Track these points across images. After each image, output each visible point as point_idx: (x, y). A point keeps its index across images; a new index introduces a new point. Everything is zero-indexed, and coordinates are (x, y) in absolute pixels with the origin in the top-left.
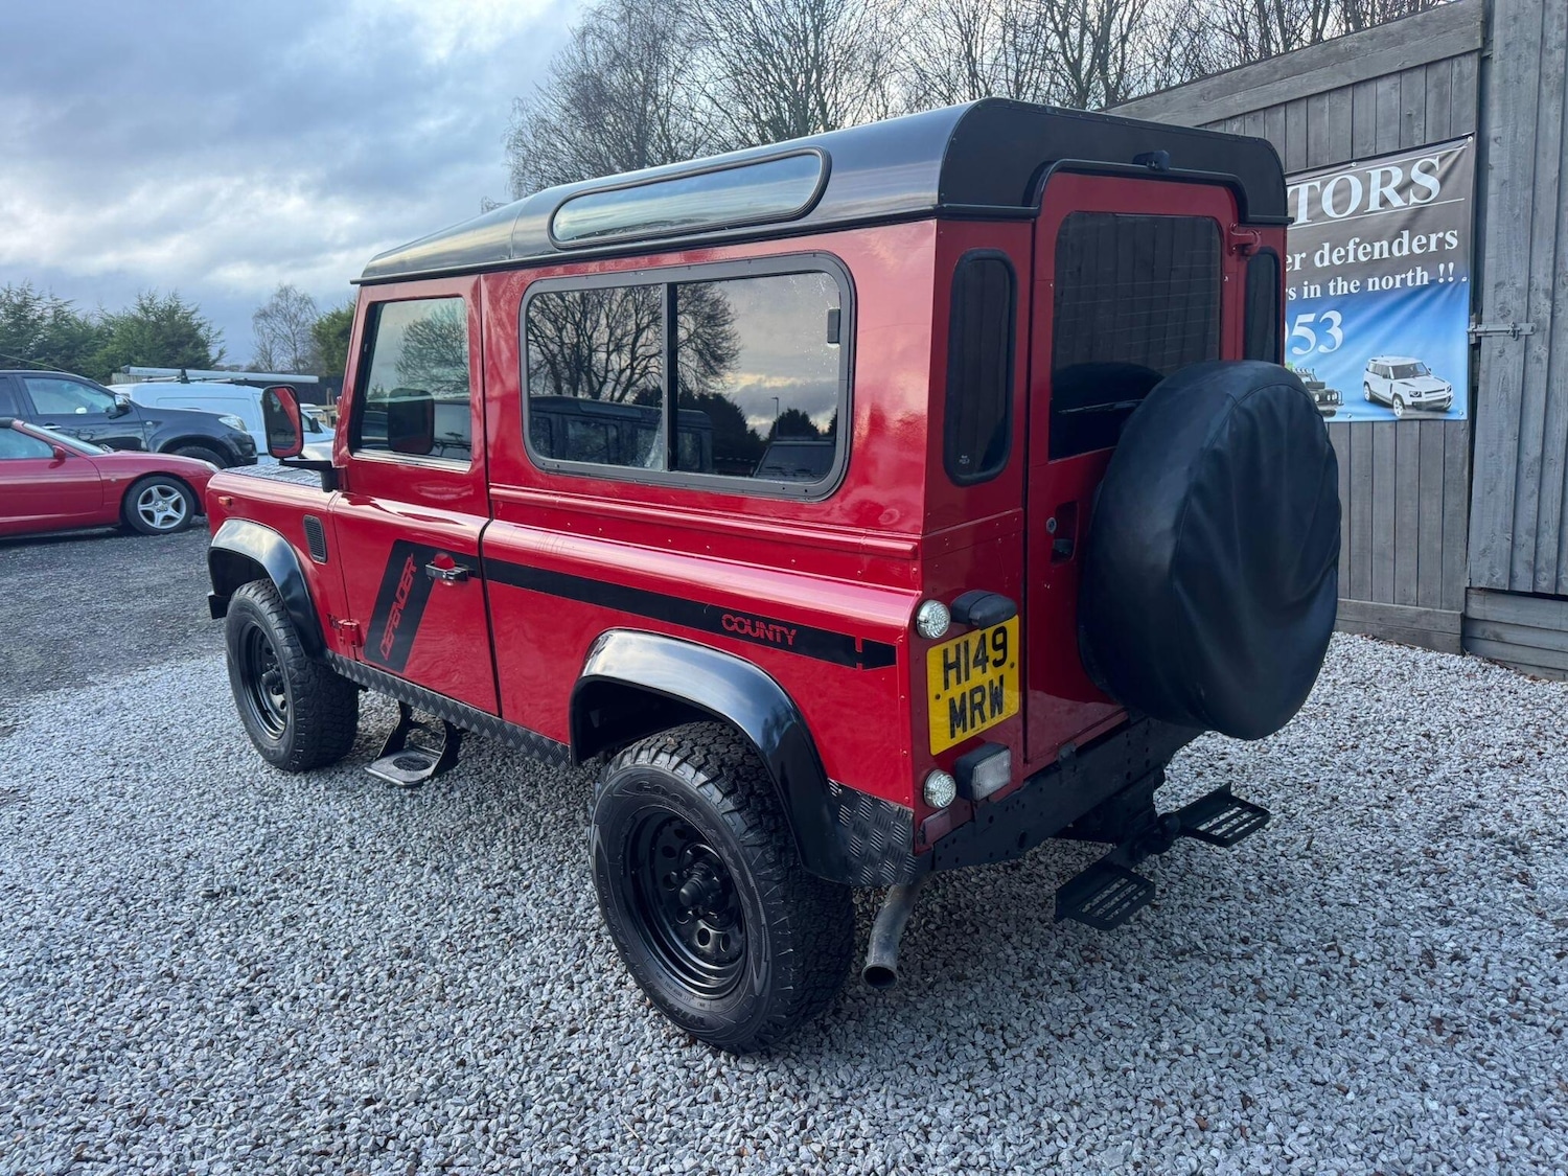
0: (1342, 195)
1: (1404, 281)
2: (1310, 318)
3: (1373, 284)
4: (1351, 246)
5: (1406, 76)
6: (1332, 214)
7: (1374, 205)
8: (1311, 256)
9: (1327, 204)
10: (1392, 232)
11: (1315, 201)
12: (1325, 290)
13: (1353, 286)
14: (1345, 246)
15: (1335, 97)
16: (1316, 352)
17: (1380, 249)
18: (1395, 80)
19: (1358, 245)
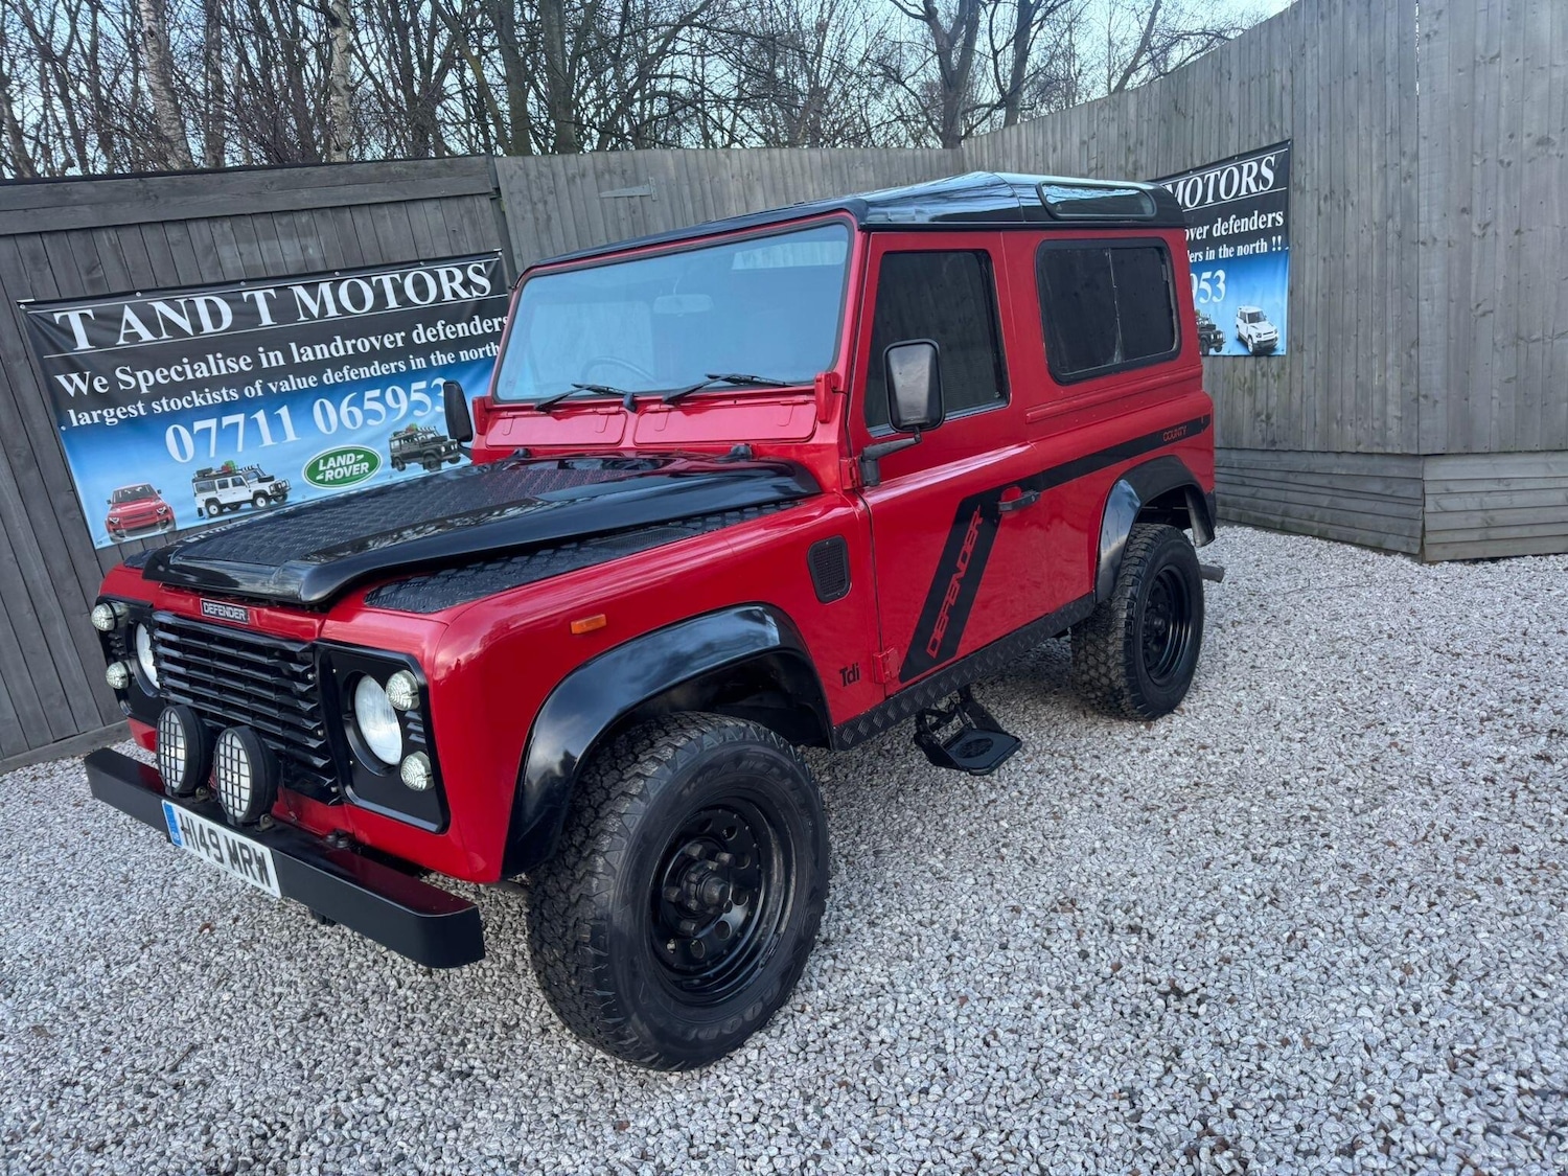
0: (421, 287)
1: (485, 353)
2: (422, 385)
3: (464, 355)
4: (440, 327)
5: (444, 202)
6: (417, 301)
7: (448, 296)
8: (409, 334)
9: (410, 293)
10: (467, 314)
11: (399, 290)
12: (428, 362)
13: (450, 358)
14: (435, 327)
15: (393, 208)
16: (432, 415)
17: (462, 329)
18: (435, 203)
19: (444, 326)
